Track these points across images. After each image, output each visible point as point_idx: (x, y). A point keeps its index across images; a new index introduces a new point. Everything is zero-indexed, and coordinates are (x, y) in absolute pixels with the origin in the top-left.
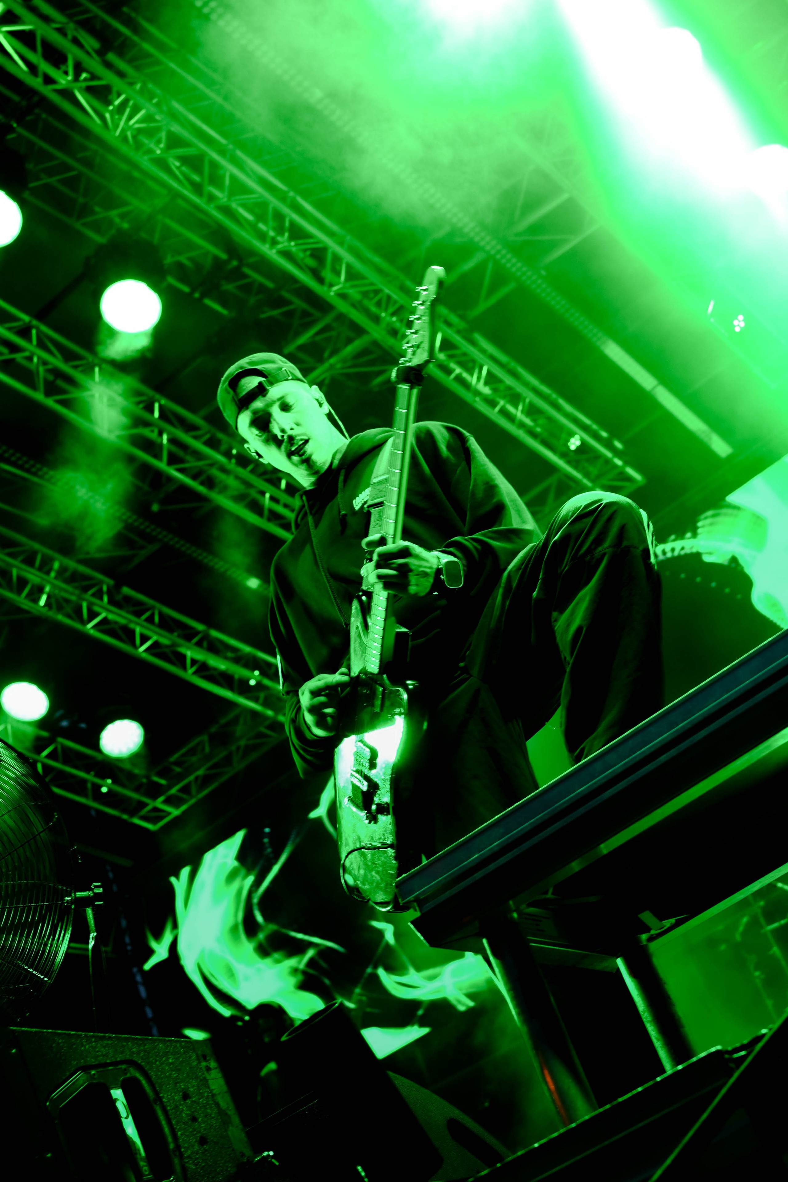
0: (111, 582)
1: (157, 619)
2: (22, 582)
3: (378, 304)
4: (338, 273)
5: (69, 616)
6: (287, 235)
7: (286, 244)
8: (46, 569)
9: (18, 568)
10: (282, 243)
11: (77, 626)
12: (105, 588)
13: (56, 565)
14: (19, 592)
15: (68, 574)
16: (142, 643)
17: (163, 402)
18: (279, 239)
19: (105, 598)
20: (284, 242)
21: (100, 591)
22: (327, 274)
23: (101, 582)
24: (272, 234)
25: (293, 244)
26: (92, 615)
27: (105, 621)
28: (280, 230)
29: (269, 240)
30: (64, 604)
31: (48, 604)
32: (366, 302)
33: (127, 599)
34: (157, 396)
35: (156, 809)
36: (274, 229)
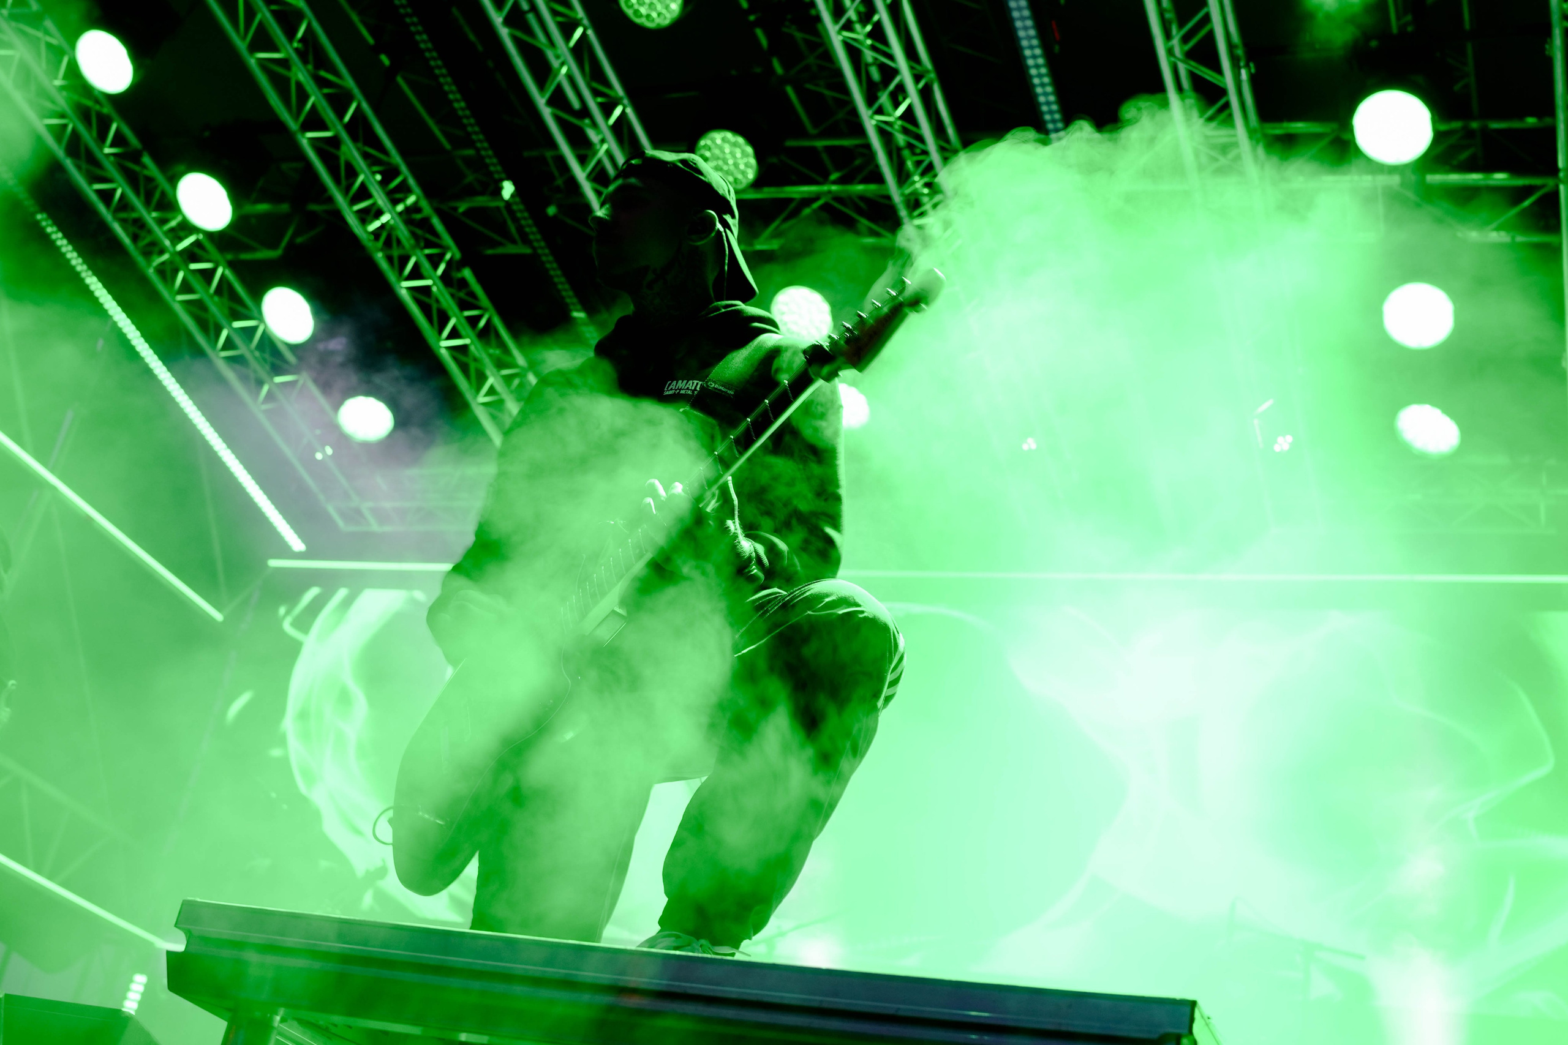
0: (458, 256)
1: (482, 323)
2: (364, 193)
3: (918, 163)
4: (896, 105)
5: (390, 259)
6: (869, 28)
7: (860, 37)
8: (398, 196)
9: (366, 174)
10: (858, 33)
11: (391, 275)
12: (448, 256)
13: (411, 200)
14: (355, 200)
15: (418, 216)
16: (450, 337)
17: (629, 110)
18: (858, 27)
19: (442, 268)
20: (861, 33)
21: (441, 257)
22: (884, 99)
23: (445, 249)
24: (852, 14)
25: (869, 42)
26: (416, 274)
27: (426, 290)
28: (865, 18)
29: (843, 21)
30: (394, 244)
31: (376, 234)
32: (906, 153)
33: (463, 283)
34: (626, 101)
35: (358, 512)
36: (859, 13)
